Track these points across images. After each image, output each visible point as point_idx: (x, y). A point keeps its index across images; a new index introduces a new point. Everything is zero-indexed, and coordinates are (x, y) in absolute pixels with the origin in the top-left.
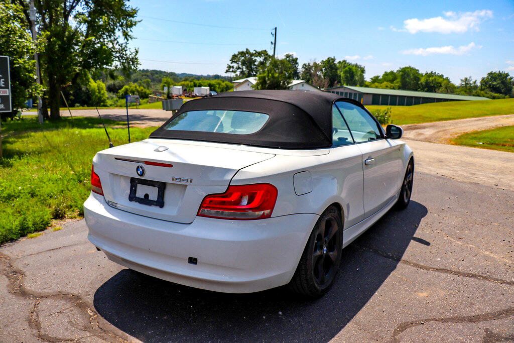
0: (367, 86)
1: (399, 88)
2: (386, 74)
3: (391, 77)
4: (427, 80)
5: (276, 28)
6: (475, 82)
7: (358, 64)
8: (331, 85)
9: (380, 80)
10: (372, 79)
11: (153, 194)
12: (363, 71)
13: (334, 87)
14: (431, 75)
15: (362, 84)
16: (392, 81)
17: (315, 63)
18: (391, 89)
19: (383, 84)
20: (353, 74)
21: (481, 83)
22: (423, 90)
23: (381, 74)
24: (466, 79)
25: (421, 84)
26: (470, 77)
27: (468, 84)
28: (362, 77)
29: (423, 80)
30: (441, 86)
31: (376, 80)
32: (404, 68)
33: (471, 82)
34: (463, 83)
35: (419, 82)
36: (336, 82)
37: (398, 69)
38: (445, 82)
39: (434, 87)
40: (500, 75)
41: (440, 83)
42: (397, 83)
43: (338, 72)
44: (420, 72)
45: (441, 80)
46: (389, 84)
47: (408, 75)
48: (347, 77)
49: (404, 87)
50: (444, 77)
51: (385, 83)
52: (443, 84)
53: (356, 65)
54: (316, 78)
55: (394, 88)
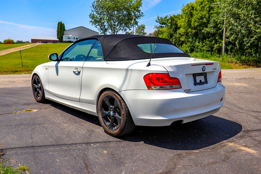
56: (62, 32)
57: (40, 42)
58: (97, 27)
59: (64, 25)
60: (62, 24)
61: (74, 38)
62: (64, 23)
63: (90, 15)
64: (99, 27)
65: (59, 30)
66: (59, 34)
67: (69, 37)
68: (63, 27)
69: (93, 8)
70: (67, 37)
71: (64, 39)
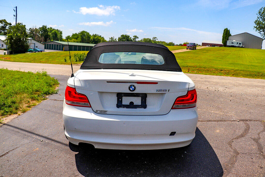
0: (64, 41)
1: (81, 42)
2: (73, 35)
3: (76, 37)
4: (94, 38)
5: (16, 7)
6: (116, 39)
7: (59, 29)
8: (45, 40)
9: (70, 38)
10: (66, 37)
11: (137, 101)
12: (61, 33)
13: (47, 42)
14: (95, 36)
15: (61, 40)
16: (77, 39)
17: (36, 28)
18: (77, 42)
19: (72, 40)
20: (57, 35)
21: (118, 40)
22: (92, 43)
23: (71, 35)
24: (112, 38)
25: (91, 40)
26: (114, 37)
27: (113, 40)
28: (61, 36)
29: (92, 38)
30: (100, 41)
31: (68, 38)
32: (82, 32)
33: (114, 39)
34: (111, 40)
35: (90, 39)
36: (48, 39)
37: (79, 32)
38: (102, 39)
39: (97, 41)
40: (126, 36)
41: (100, 40)
42: (79, 39)
43: (49, 33)
44: (90, 34)
45: (100, 38)
46: (75, 40)
47: (84, 35)
48: (53, 36)
49: (82, 41)
50: (102, 37)
51: (73, 39)
52: (101, 40)
53: (57, 30)
54: (37, 37)
55: (78, 42)
56: (227, 37)
57: (209, 46)
58: (260, 33)
59: (229, 31)
60: (228, 30)
61: (237, 43)
62: (229, 30)
63: (256, 21)
64: (263, 33)
65: (224, 35)
66: (224, 39)
67: (233, 42)
68: (228, 33)
69: (259, 15)
70: (231, 42)
71: (228, 44)
